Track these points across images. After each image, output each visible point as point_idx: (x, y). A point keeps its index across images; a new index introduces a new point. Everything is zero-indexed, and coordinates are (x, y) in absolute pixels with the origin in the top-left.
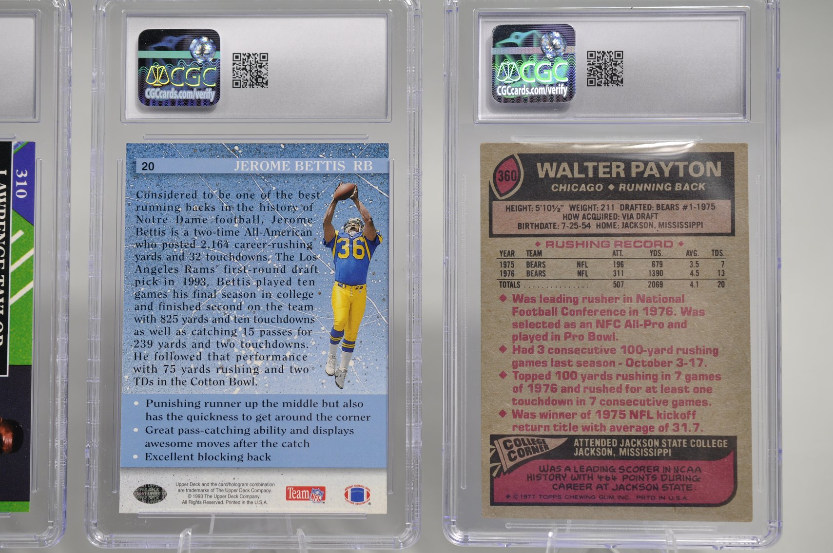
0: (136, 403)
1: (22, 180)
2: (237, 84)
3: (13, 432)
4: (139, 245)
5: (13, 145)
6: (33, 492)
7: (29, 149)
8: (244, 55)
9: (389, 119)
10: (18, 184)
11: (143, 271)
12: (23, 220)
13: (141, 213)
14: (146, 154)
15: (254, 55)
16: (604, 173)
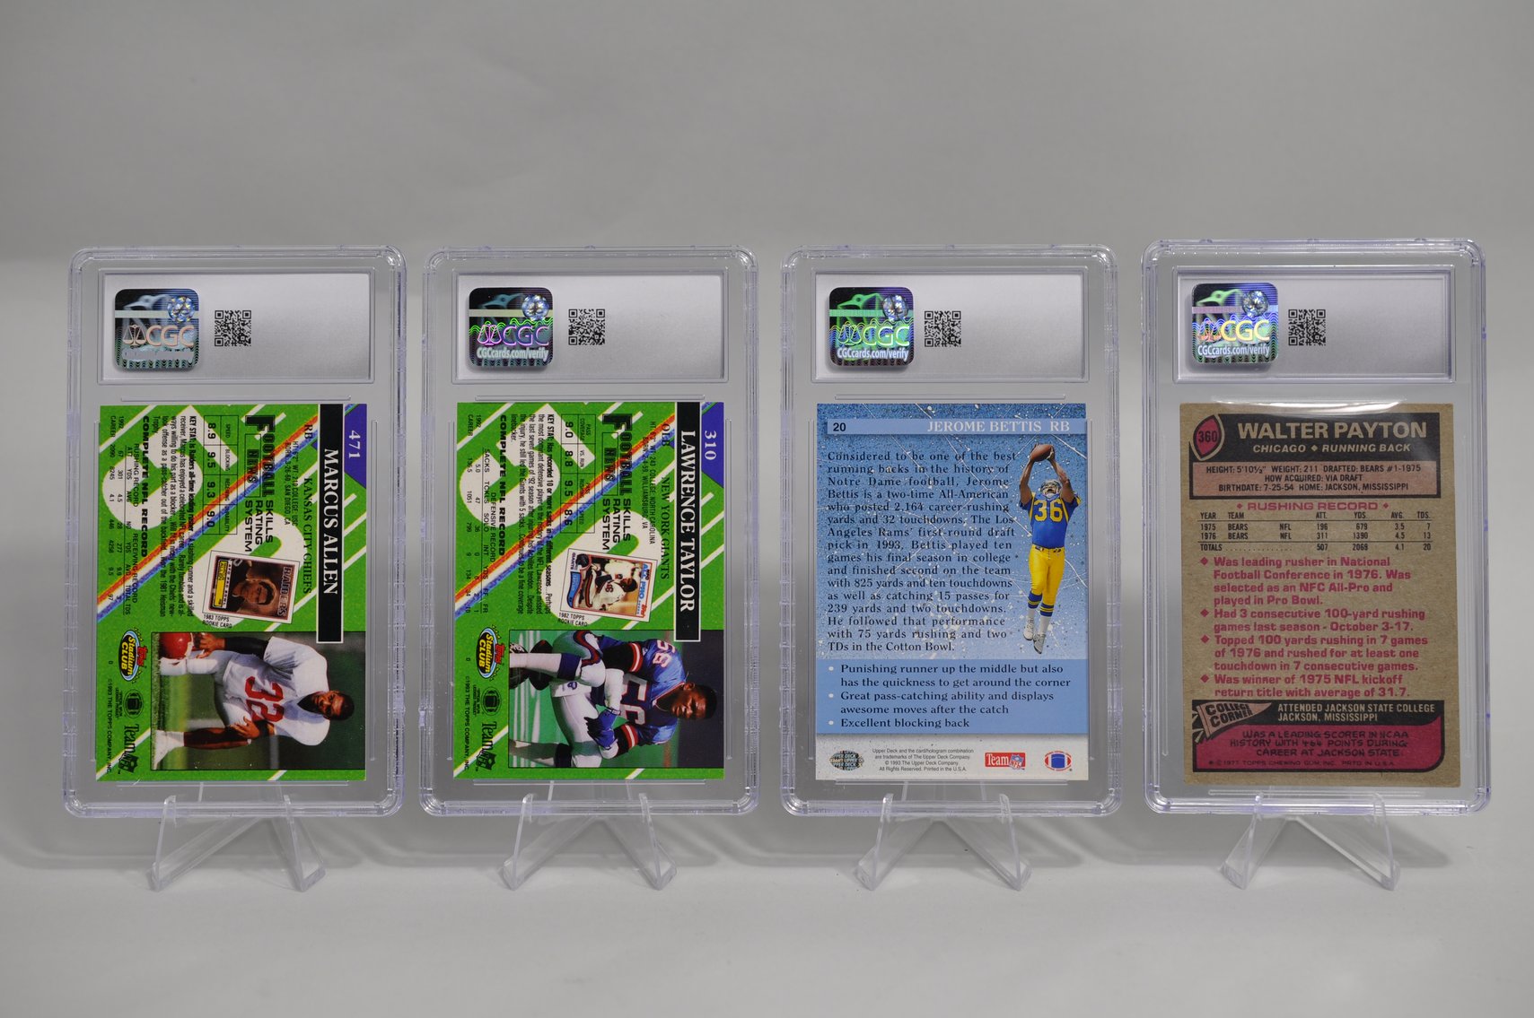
0: (831, 669)
1: (711, 441)
2: (929, 343)
3: (706, 698)
4: (831, 508)
5: (701, 405)
6: (728, 758)
7: (717, 410)
8: (936, 313)
9: (1085, 379)
10: (707, 445)
11: (836, 534)
12: (712, 482)
13: (833, 475)
14: (838, 414)
15: (946, 313)
16: (1307, 434)
